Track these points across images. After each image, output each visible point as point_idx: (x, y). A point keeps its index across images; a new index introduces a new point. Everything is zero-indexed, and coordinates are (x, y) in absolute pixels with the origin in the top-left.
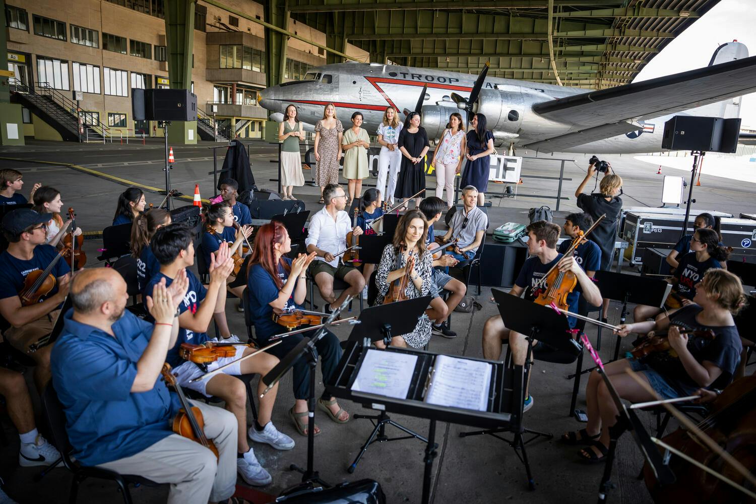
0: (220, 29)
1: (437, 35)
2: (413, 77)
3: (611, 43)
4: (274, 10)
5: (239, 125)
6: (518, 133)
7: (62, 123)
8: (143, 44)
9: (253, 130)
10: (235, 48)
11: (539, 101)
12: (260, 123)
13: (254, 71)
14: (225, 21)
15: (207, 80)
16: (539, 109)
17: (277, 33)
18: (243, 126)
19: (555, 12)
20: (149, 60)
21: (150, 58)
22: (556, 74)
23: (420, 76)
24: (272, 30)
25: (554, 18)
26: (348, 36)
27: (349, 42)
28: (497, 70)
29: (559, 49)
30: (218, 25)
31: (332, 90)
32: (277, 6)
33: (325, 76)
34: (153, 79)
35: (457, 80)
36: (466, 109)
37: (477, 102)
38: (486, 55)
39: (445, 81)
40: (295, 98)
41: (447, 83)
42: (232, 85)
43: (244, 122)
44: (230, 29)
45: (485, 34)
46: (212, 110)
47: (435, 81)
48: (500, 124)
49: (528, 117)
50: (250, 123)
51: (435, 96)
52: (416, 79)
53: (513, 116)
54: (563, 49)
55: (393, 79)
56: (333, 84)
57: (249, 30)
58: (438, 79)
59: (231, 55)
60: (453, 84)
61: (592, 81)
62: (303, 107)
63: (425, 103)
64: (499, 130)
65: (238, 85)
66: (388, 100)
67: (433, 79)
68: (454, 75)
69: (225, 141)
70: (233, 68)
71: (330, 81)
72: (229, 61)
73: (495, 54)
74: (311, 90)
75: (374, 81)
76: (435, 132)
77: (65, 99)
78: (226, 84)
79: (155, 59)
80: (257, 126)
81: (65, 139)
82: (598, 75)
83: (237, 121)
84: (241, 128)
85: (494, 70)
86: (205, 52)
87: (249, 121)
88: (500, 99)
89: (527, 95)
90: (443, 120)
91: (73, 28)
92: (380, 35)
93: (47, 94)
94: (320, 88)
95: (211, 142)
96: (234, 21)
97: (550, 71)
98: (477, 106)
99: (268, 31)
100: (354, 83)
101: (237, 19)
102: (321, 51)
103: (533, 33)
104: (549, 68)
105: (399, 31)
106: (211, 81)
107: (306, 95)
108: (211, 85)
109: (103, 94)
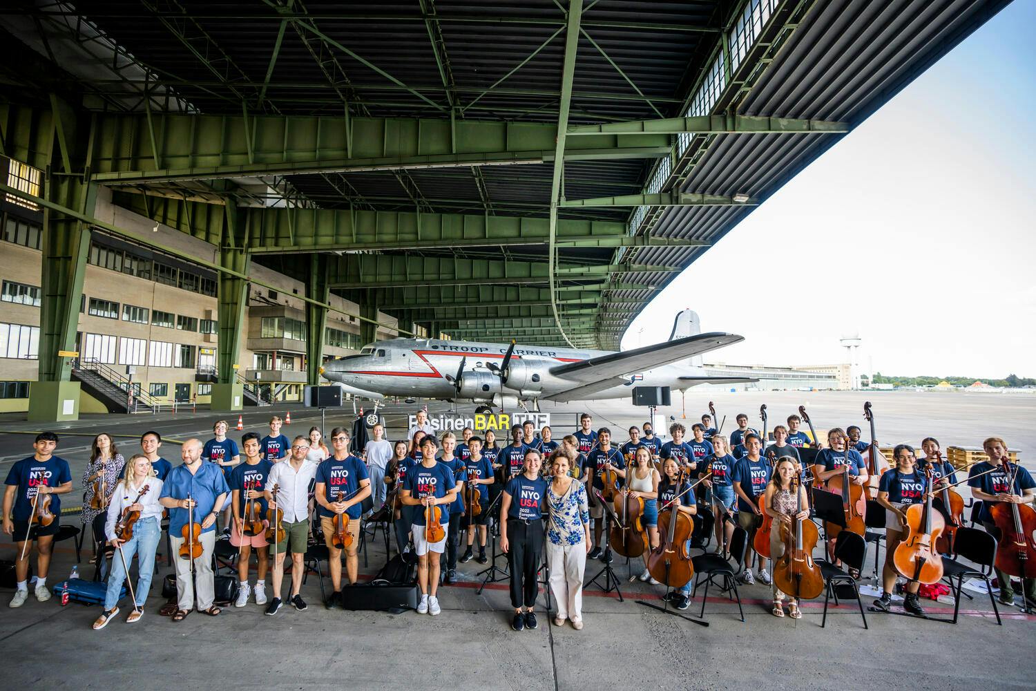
0: (260, 302)
1: (459, 303)
2: (451, 348)
3: (602, 307)
4: (314, 287)
5: (278, 388)
6: (540, 390)
7: (109, 396)
8: (190, 319)
9: (290, 393)
10: (276, 320)
11: (554, 366)
12: (297, 386)
13: (293, 340)
14: (265, 294)
15: (248, 349)
16: (555, 372)
17: (317, 307)
18: (281, 390)
19: (555, 287)
20: (195, 333)
21: (196, 331)
22: (562, 331)
23: (457, 347)
24: (313, 304)
25: (555, 292)
26: (379, 306)
27: (380, 310)
28: (511, 329)
29: (561, 313)
30: (258, 298)
31: (385, 362)
32: (317, 284)
33: (379, 350)
34: (197, 349)
35: (487, 349)
36: (499, 375)
37: (508, 369)
38: (501, 317)
39: (477, 350)
40: (354, 369)
41: (479, 352)
42: (273, 352)
43: (282, 386)
44: (269, 301)
45: (499, 302)
46: (256, 377)
47: (470, 351)
48: (526, 384)
49: (547, 379)
50: (287, 388)
51: (471, 363)
52: (454, 350)
53: (536, 378)
54: (565, 312)
55: (435, 350)
56: (386, 357)
57: (287, 302)
58: (472, 349)
59: (272, 325)
60: (483, 352)
61: (592, 335)
62: (361, 377)
63: (465, 370)
64: (526, 389)
65: (278, 353)
66: (433, 368)
67: (467, 349)
68: (484, 345)
69: (267, 405)
70: (274, 338)
71: (383, 355)
72: (270, 331)
73: (508, 317)
74: (367, 363)
75: (420, 353)
76: (474, 393)
77: (113, 372)
78: (266, 352)
79: (200, 332)
80: (293, 389)
81: (110, 411)
82: (596, 330)
83: (276, 385)
84: (279, 392)
85: (508, 329)
86: (247, 323)
87: (287, 385)
88: (524, 366)
89: (545, 362)
90: (479, 383)
91: (125, 307)
92: (408, 305)
93: (93, 368)
94: (376, 361)
95: (254, 407)
96: (273, 294)
97: (556, 328)
98: (508, 373)
99: (308, 305)
100: (404, 355)
101: (276, 293)
102: (352, 318)
103: (539, 300)
104: (555, 326)
105: (425, 301)
106: (252, 350)
107: (363, 367)
108: (251, 354)
109: (147, 365)
